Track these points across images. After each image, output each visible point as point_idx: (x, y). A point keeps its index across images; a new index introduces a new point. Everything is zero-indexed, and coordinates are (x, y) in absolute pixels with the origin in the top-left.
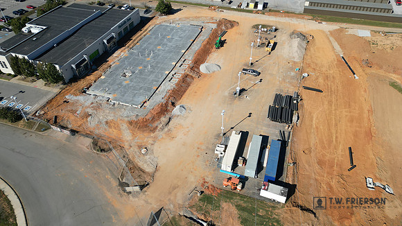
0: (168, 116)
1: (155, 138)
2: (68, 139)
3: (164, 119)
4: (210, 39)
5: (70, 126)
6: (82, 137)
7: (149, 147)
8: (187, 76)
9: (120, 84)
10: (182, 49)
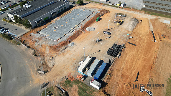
0: (66, 46)
1: (58, 54)
2: (26, 50)
3: (64, 47)
4: (95, 17)
5: (28, 45)
6: (31, 49)
7: (54, 57)
8: (79, 31)
9: (52, 31)
10: (81, 20)
